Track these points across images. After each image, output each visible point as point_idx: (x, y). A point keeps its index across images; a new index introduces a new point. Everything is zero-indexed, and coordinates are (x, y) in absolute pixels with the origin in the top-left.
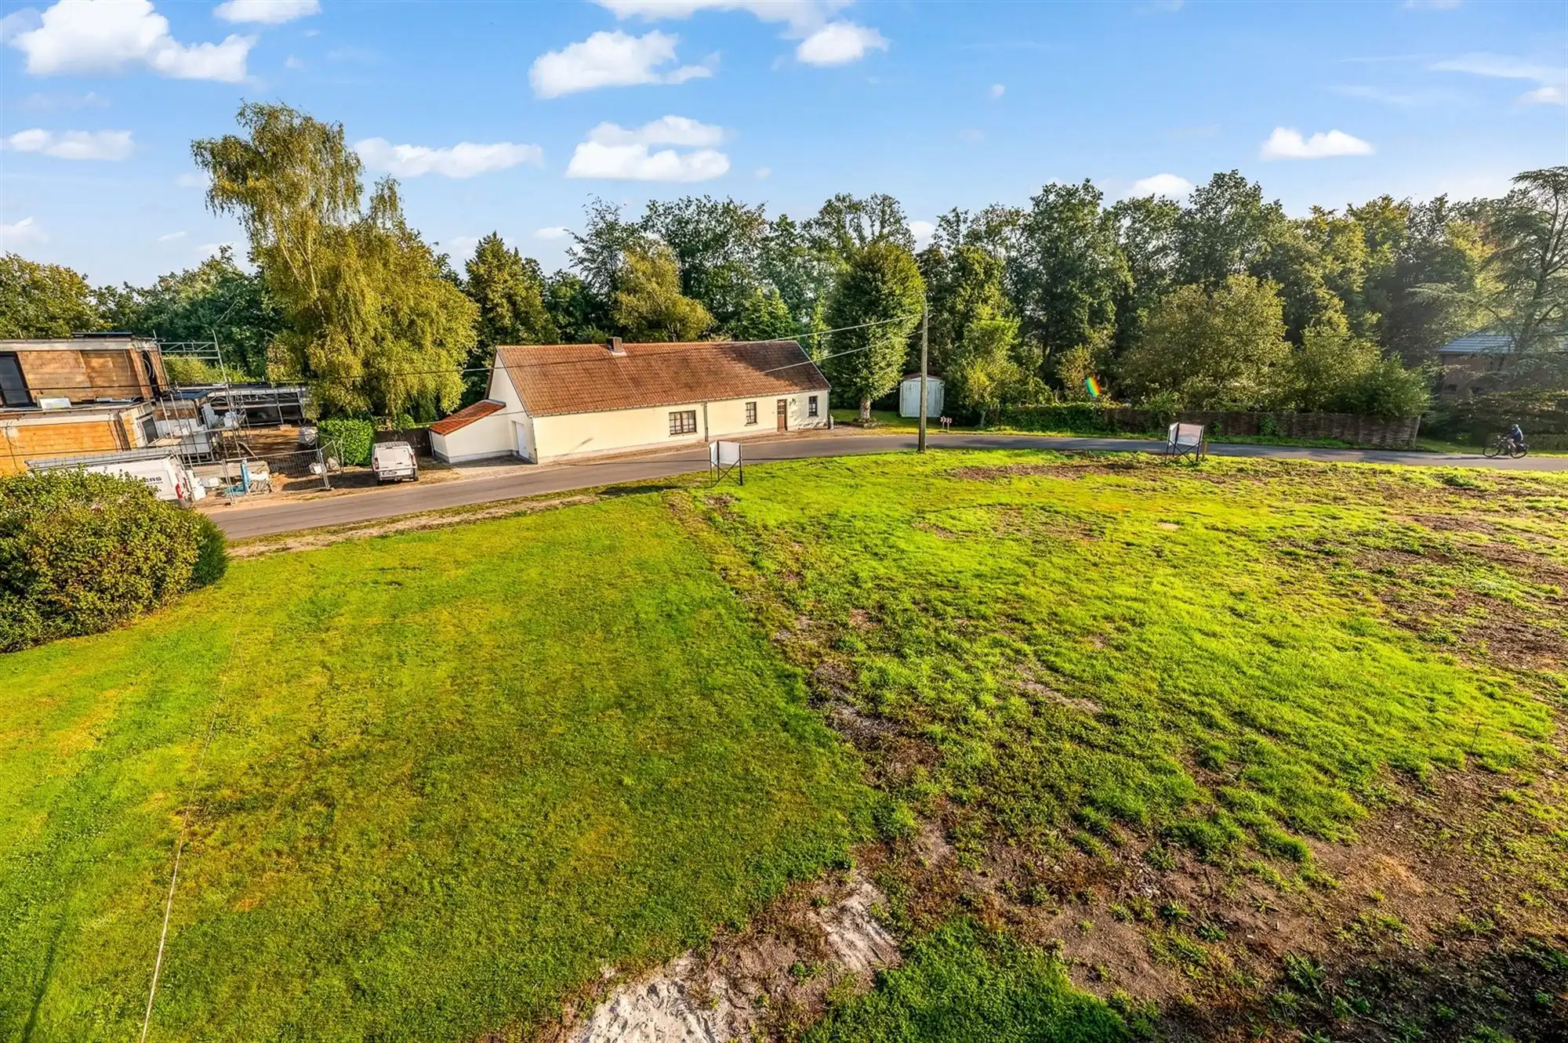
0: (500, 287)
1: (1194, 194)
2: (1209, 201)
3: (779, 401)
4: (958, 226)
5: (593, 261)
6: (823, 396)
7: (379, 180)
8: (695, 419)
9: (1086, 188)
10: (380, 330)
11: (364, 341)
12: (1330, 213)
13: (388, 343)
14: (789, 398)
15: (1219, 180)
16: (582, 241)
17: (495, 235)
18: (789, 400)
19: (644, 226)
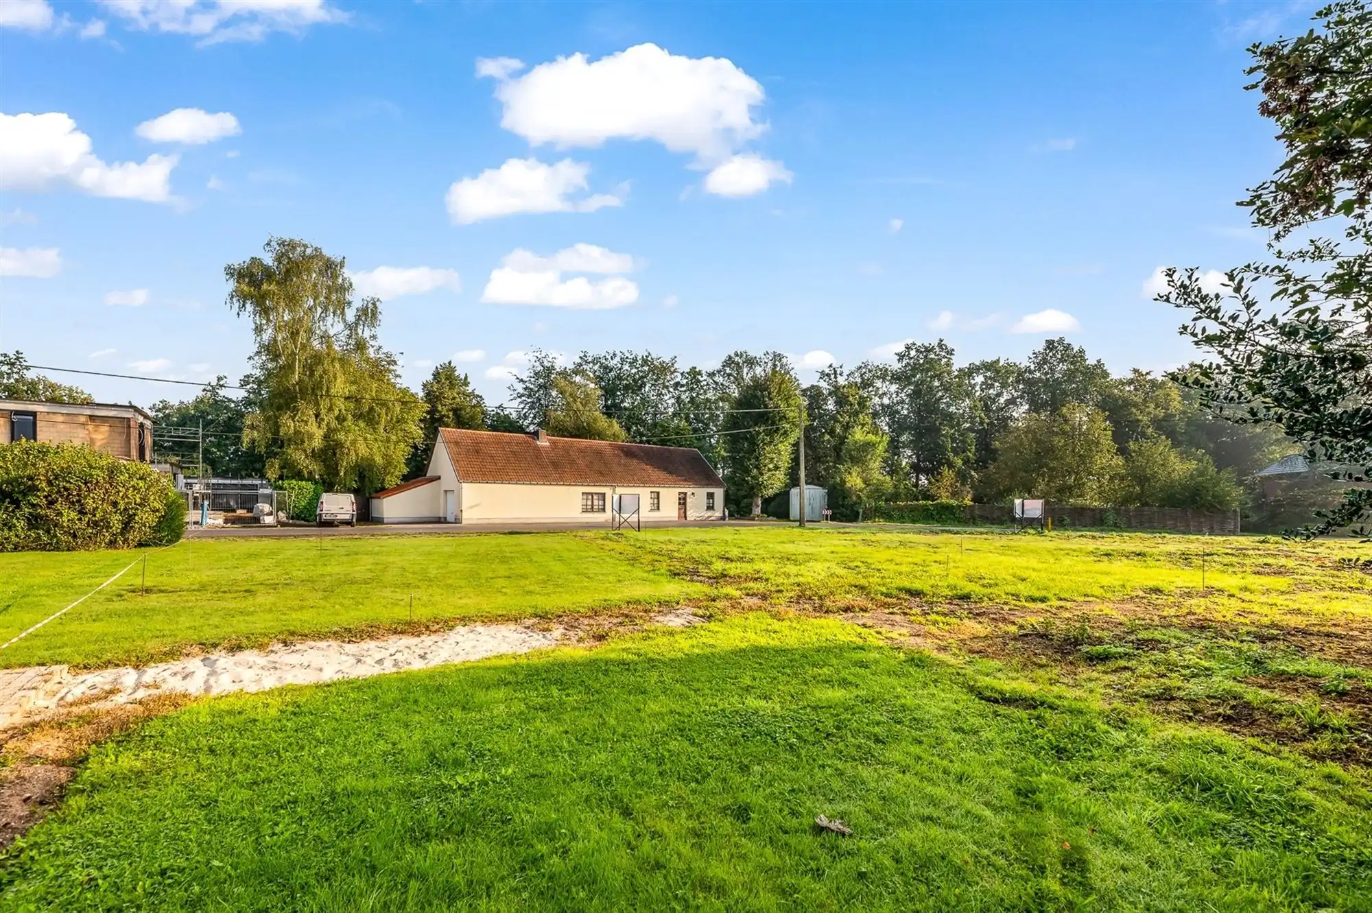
0: (448, 402)
1: (1032, 356)
2: (1045, 361)
3: (680, 493)
4: (836, 378)
5: (529, 396)
6: (719, 493)
7: (365, 298)
8: (604, 500)
9: (940, 345)
10: (343, 411)
11: (329, 419)
12: (1147, 374)
13: (349, 422)
14: (689, 491)
15: (1050, 345)
16: (522, 380)
17: (450, 363)
18: (689, 493)
19: (576, 372)
